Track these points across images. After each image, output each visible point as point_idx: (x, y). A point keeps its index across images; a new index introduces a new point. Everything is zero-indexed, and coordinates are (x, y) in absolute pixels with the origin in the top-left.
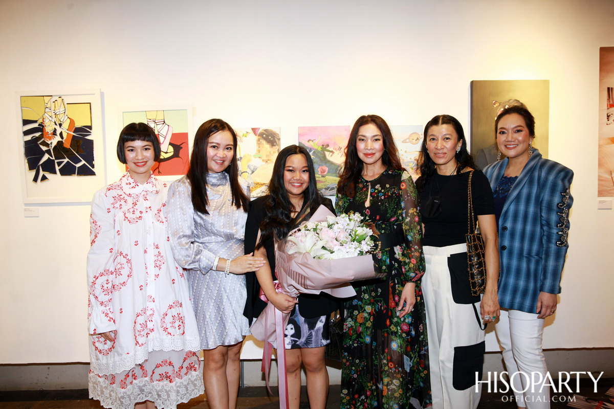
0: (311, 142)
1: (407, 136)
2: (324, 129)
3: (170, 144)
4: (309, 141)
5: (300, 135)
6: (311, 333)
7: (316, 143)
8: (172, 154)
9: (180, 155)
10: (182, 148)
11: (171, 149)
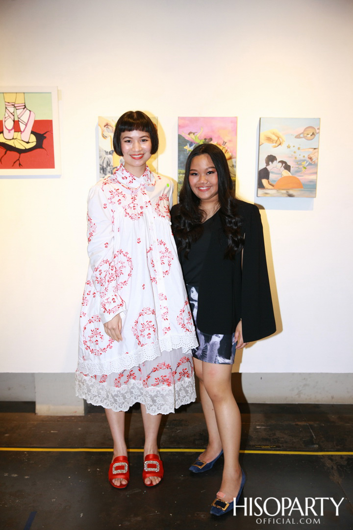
0: (192, 135)
1: (301, 130)
2: (208, 120)
3: (32, 132)
4: (189, 134)
5: (180, 127)
6: (206, 346)
7: (198, 136)
8: (34, 144)
9: (44, 146)
10: (45, 137)
11: (33, 139)
